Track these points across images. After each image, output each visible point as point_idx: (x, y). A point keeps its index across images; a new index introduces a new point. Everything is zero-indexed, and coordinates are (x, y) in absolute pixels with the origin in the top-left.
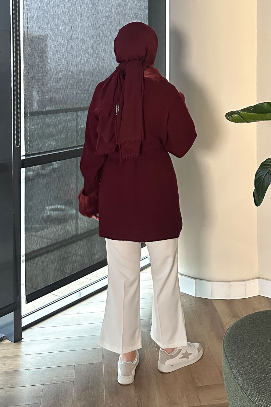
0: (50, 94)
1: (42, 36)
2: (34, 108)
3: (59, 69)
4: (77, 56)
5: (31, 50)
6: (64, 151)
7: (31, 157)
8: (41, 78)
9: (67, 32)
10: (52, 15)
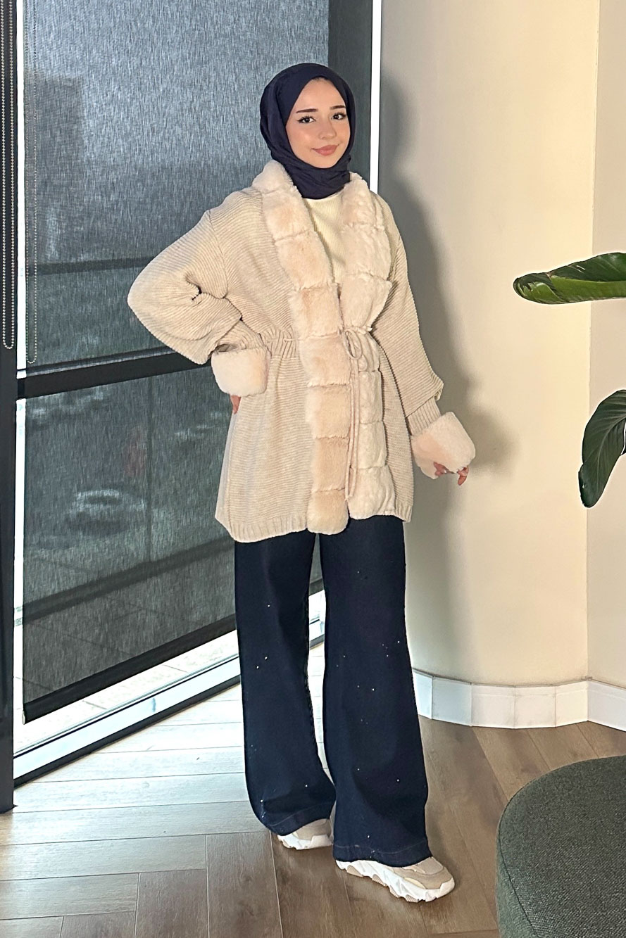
0: (89, 223)
1: (70, 80)
2: (49, 255)
3: (110, 161)
4: (153, 130)
5: (43, 113)
6: (120, 361)
7: (42, 373)
8: (66, 182)
9: (130, 72)
10: (93, 30)
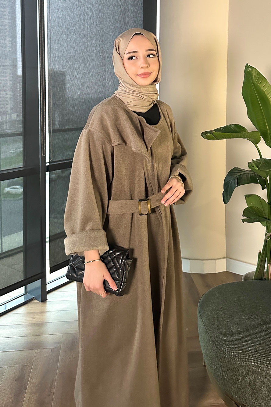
0: (68, 116)
1: (62, 71)
2: (56, 127)
3: (75, 97)
4: (88, 87)
5: (54, 82)
7: (54, 163)
8: (61, 104)
9: (81, 69)
10: (69, 56)
